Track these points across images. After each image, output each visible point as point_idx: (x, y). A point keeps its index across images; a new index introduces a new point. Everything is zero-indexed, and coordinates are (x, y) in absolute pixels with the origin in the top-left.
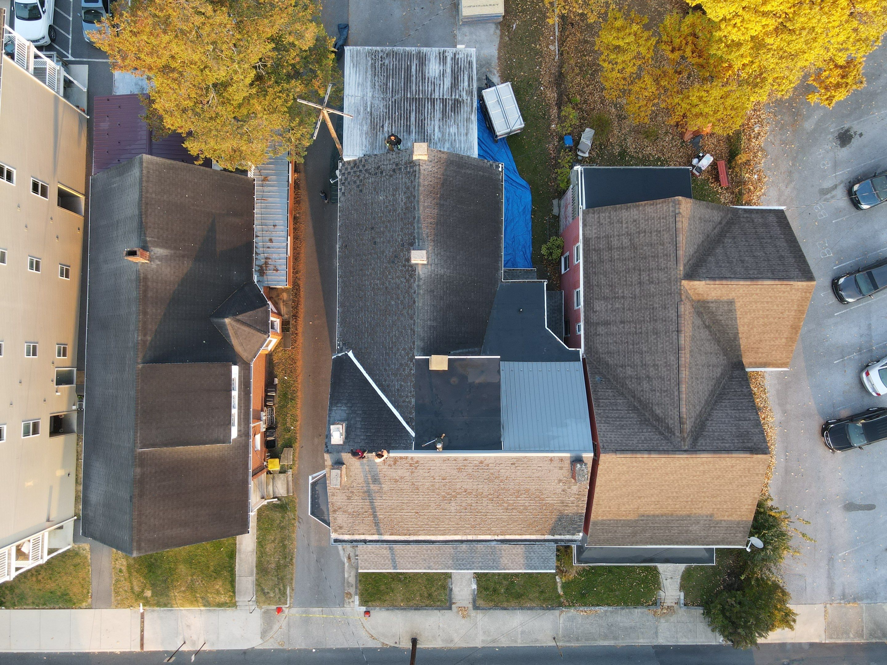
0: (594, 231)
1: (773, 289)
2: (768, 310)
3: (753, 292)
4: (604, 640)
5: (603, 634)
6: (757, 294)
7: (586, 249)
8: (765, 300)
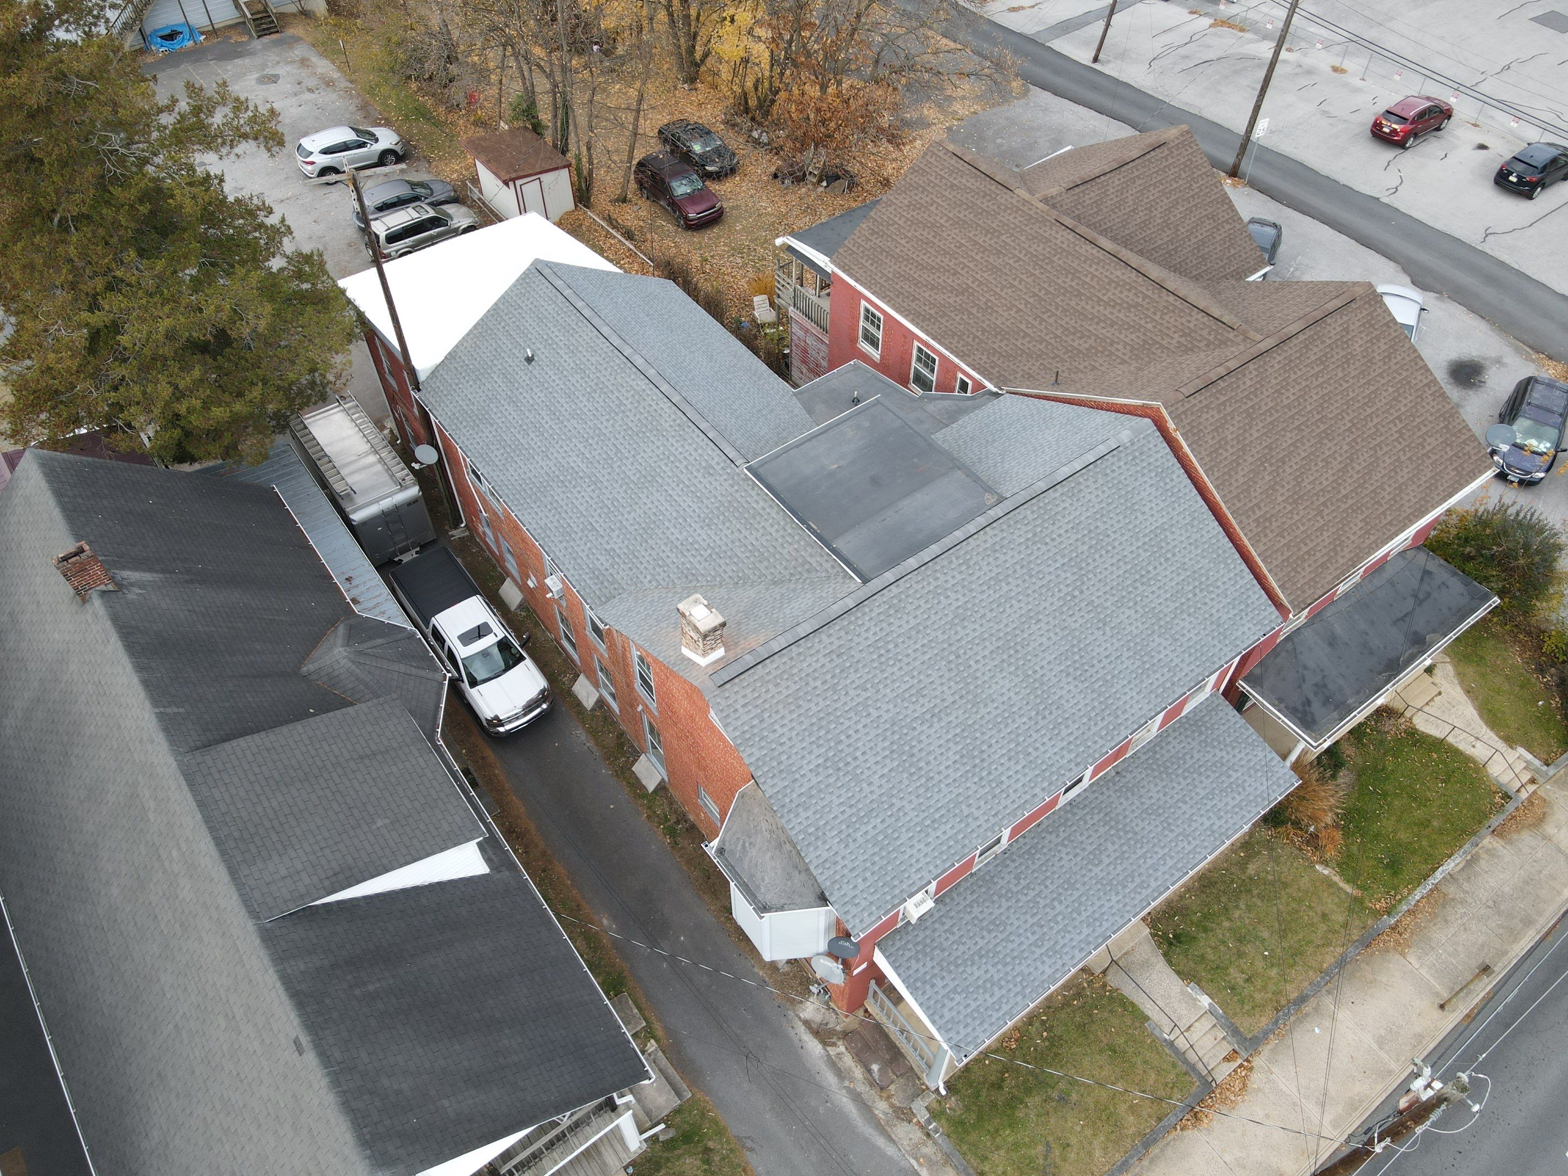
0: (867, 264)
1: (1149, 160)
2: (1170, 192)
3: (1131, 176)
4: (1516, 940)
5: (1501, 931)
6: (1138, 177)
7: (877, 289)
8: (1154, 180)
